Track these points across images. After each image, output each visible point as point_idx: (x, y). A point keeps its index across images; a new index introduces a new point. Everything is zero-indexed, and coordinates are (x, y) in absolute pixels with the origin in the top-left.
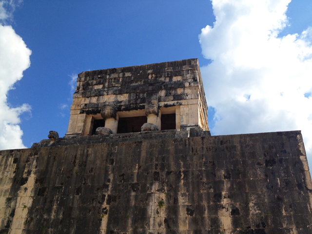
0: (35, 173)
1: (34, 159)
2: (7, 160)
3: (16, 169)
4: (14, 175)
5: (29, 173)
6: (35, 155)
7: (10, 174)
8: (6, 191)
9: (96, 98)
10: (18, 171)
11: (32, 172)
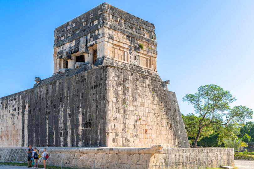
1: (27, 96)
2: (20, 97)
3: (23, 102)
5: (26, 102)
6: (27, 93)
7: (21, 104)
8: (21, 113)
9: (62, 46)
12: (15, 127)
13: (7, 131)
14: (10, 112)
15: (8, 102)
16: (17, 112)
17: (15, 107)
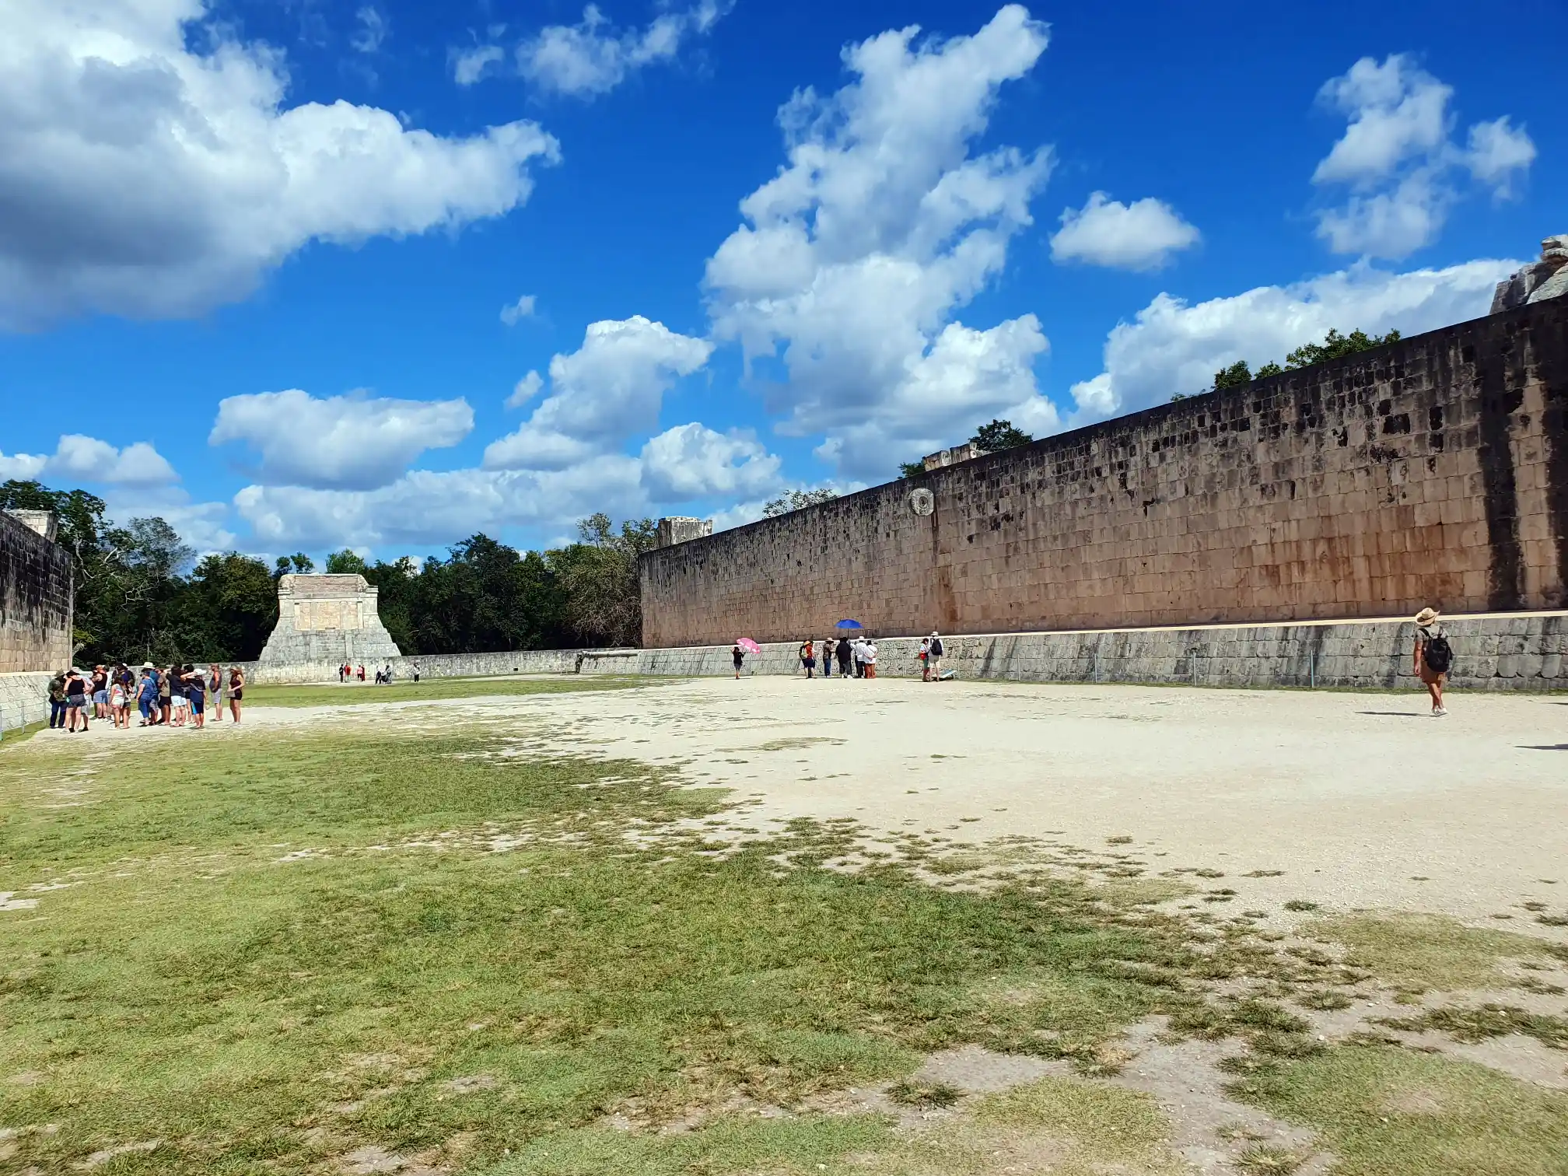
0: (1538, 375)
1: (1522, 339)
2: (1444, 356)
3: (1477, 374)
4: (1478, 390)
5: (1521, 378)
6: (1522, 326)
7: (1467, 391)
8: (1471, 433)
10: (1488, 378)
11: (1529, 375)
12: (1406, 512)
13: (1330, 540)
14: (1343, 442)
15: (1324, 396)
16: (1420, 438)
17: (1394, 411)
